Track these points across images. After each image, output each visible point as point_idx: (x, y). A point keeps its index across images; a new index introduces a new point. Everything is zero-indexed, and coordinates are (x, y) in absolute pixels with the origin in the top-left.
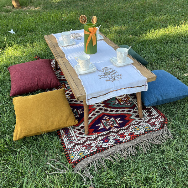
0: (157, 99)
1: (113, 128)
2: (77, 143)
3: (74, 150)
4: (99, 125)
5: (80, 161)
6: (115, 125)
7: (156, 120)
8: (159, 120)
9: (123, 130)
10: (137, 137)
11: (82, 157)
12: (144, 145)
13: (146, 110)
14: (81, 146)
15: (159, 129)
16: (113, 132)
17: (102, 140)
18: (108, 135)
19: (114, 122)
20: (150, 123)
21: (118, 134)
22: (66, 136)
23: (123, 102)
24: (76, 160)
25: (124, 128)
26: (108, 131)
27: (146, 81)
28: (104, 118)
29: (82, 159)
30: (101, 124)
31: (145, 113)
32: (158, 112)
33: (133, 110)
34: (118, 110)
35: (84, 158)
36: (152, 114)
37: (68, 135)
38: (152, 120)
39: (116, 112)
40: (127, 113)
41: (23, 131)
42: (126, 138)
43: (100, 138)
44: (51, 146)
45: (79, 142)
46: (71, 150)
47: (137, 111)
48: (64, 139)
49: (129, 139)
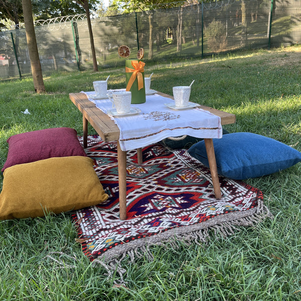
0: (243, 163)
1: (170, 209)
2: (104, 227)
3: (97, 237)
4: (146, 205)
5: (106, 250)
6: (173, 205)
7: (245, 198)
8: (250, 197)
9: (186, 211)
10: (211, 218)
11: (110, 245)
12: (224, 228)
13: (227, 188)
14: (111, 231)
15: (250, 208)
16: (169, 214)
17: (149, 223)
18: (161, 217)
19: (171, 202)
20: (234, 202)
21: (177, 216)
22: (85, 221)
23: (189, 179)
24: (97, 250)
25: (188, 209)
26: (161, 213)
27: (219, 122)
28: (155, 197)
29: (109, 248)
30: (150, 204)
31: (226, 191)
32: (246, 188)
33: (204, 189)
34: (180, 188)
35: (113, 245)
36: (236, 192)
37: (90, 219)
38: (238, 199)
39: (175, 191)
40: (195, 191)
41: (10, 204)
42: (191, 220)
43: (146, 221)
44: (56, 233)
45: (108, 227)
46: (92, 237)
47: (213, 189)
48: (81, 224)
49: (196, 221)
